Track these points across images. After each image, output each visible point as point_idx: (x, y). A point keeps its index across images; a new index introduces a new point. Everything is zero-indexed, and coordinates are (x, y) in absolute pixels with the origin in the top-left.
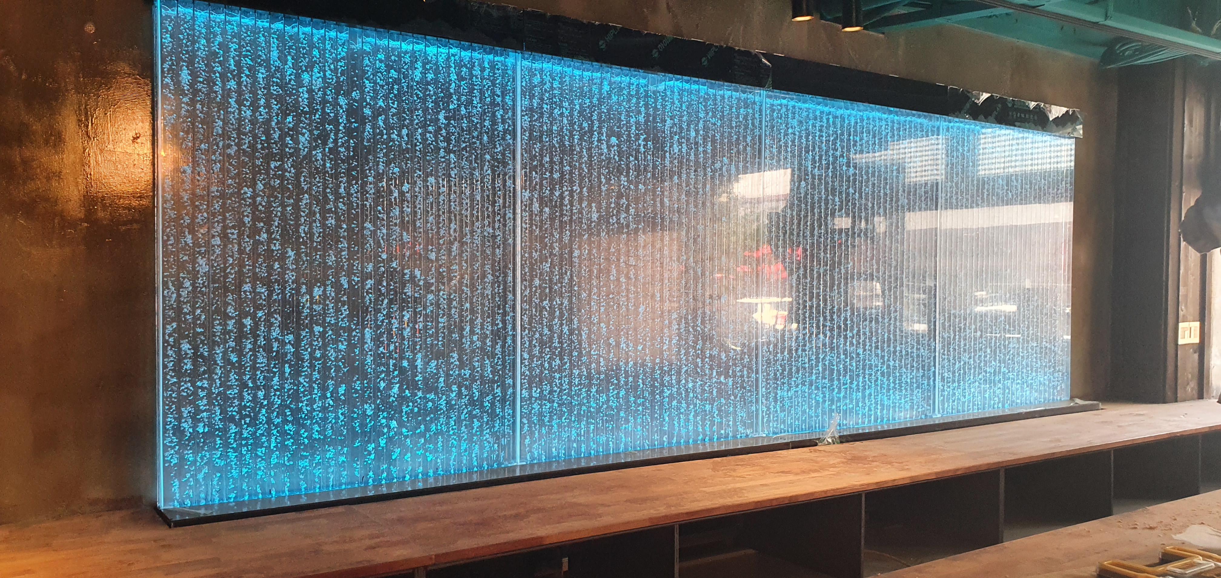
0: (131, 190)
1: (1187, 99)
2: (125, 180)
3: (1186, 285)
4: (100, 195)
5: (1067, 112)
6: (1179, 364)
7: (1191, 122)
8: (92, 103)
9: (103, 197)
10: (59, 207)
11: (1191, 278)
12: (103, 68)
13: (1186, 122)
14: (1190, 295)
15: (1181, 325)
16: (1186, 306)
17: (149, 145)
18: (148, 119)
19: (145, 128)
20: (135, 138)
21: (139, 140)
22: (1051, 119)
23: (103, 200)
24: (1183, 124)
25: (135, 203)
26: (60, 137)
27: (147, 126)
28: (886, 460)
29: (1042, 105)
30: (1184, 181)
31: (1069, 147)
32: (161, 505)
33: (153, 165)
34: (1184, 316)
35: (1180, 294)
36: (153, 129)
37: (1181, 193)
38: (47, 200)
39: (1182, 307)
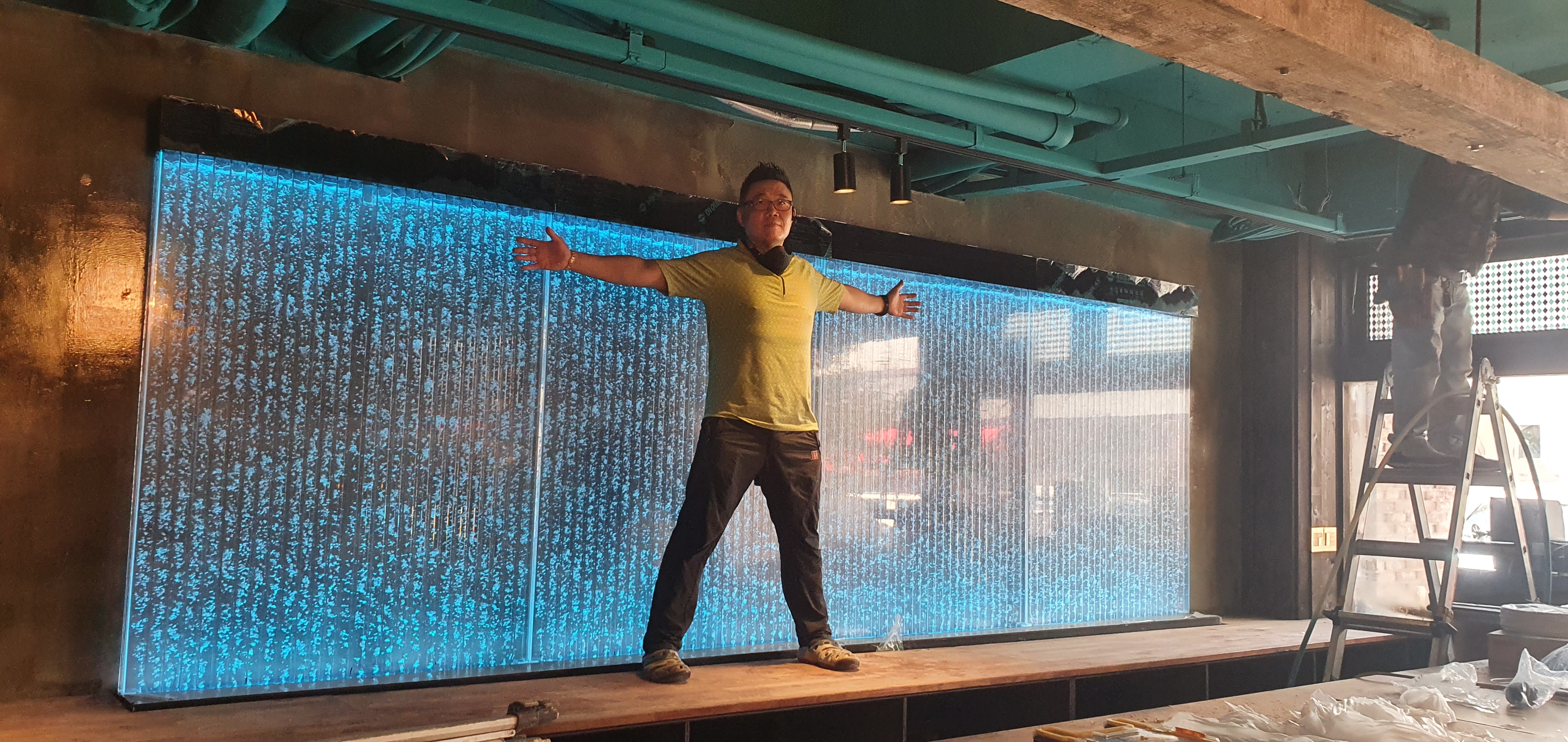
0: (116, 348)
1: (1313, 279)
2: (110, 338)
3: (1318, 485)
4: (82, 353)
5: (1179, 289)
6: (1313, 575)
7: (1319, 303)
8: (81, 257)
9: (85, 354)
10: (38, 364)
11: (1325, 477)
12: (96, 220)
13: (1313, 303)
14: (1325, 497)
15: (1314, 531)
16: (1320, 509)
17: (139, 301)
18: (140, 274)
19: (137, 284)
20: (125, 295)
21: (129, 297)
22: (1160, 295)
23: (85, 358)
24: (1310, 305)
25: (120, 362)
26: (44, 291)
27: (139, 282)
28: (944, 666)
29: (1149, 280)
30: (1313, 370)
31: (1185, 328)
32: (122, 691)
33: (142, 321)
34: (1317, 520)
35: (1312, 494)
36: (145, 285)
37: (1310, 380)
38: (25, 356)
39: (1315, 509)
